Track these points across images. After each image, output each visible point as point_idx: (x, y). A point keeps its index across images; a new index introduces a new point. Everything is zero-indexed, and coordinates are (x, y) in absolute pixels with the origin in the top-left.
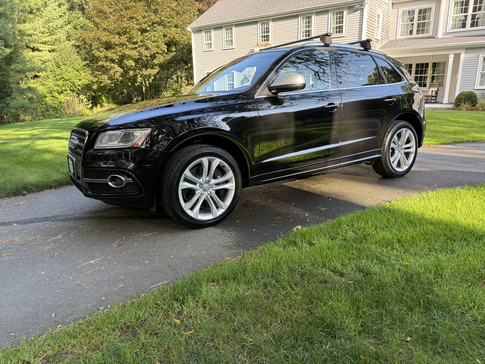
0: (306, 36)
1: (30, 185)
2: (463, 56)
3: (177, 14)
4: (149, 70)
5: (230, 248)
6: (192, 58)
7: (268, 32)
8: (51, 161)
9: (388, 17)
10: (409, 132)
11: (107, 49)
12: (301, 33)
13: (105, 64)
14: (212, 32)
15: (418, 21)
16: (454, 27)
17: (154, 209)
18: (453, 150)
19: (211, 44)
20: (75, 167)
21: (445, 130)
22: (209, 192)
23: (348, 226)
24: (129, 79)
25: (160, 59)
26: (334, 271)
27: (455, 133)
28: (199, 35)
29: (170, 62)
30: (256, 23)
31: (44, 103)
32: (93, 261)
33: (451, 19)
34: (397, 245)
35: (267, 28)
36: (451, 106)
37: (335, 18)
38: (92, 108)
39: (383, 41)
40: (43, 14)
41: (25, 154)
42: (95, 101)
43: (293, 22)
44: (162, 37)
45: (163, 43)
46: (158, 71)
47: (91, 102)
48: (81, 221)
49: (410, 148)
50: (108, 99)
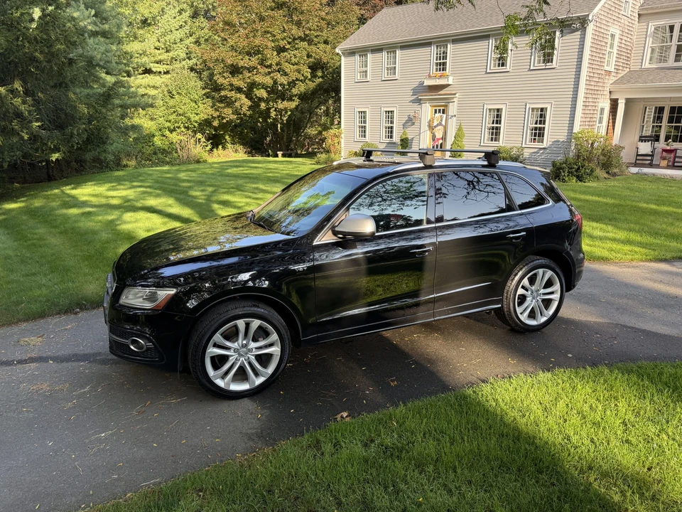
0: (499, 66)
1: (86, 300)
3: (328, 24)
4: (285, 102)
7: (445, 58)
9: (630, 36)
10: (549, 273)
11: (232, 73)
12: (492, 61)
13: (229, 94)
14: (369, 56)
15: (678, 41)
19: (366, 71)
22: (246, 358)
23: (398, 423)
24: (261, 113)
25: (301, 88)
28: (351, 58)
29: (314, 93)
30: (429, 44)
31: (151, 143)
32: (103, 435)
35: (444, 53)
38: (211, 150)
39: (620, 72)
40: (160, 24)
41: (100, 240)
42: (216, 141)
43: (481, 45)
44: (305, 58)
45: (306, 67)
46: (297, 104)
47: (211, 143)
48: (118, 365)
49: (552, 293)
50: (233, 138)
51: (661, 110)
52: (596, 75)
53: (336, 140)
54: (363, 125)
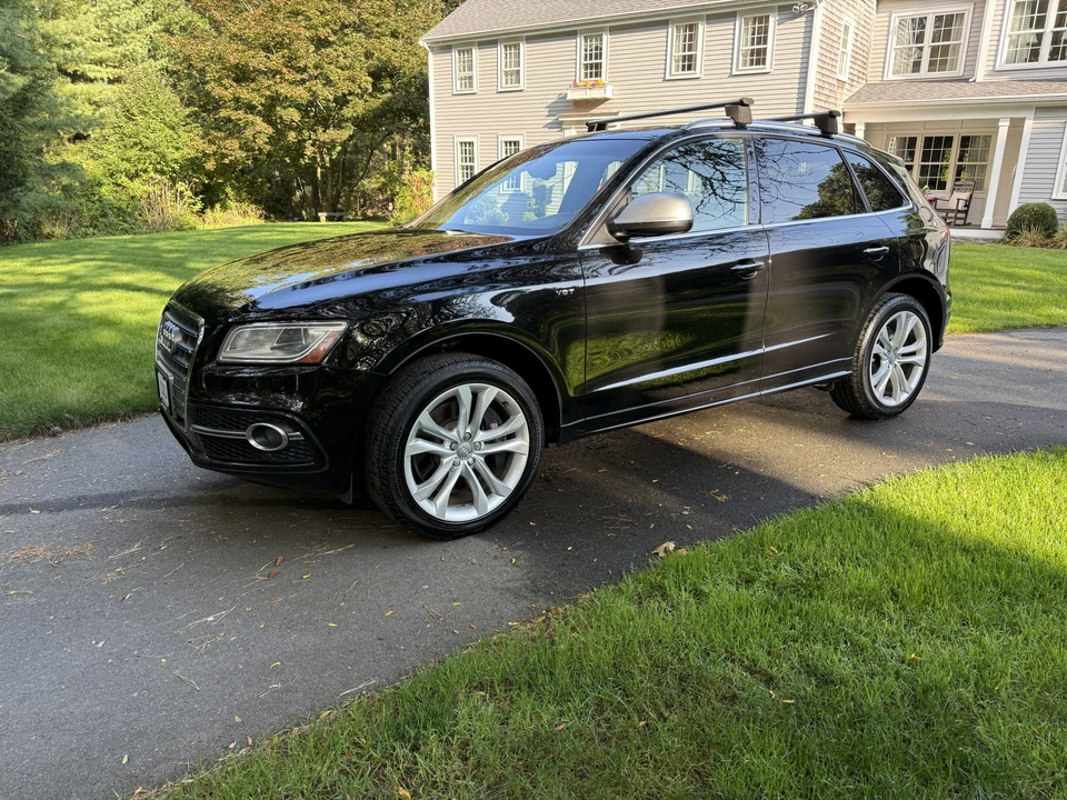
0: (683, 69)
1: (69, 412)
2: (1029, 125)
3: (397, 5)
4: (331, 131)
5: (517, 595)
6: (428, 106)
7: (599, 56)
8: (113, 350)
9: (866, 32)
10: (915, 319)
11: (237, 80)
12: (673, 62)
13: (234, 115)
14: (475, 52)
15: (933, 41)
16: (1012, 59)
17: (348, 498)
18: (1004, 348)
19: (471, 78)
20: (172, 395)
21: (987, 297)
22: (471, 460)
23: (780, 549)
24: (288, 150)
25: (357, 108)
26: (752, 670)
27: (1008, 304)
28: (446, 56)
29: (379, 114)
30: (573, 34)
31: (97, 197)
32: (211, 618)
33: (1007, 40)
34: (890, 607)
35: (596, 49)
36: (998, 235)
37: (750, 31)
38: (202, 211)
39: (855, 84)
41: (55, 327)
42: (210, 196)
43: (659, 34)
44: (363, 59)
45: (364, 72)
46: (351, 133)
47: (202, 199)
48: (182, 508)
49: (913, 354)
50: (238, 191)
51: (913, 141)
52: (826, 86)
53: (425, 189)
54: (468, 164)
